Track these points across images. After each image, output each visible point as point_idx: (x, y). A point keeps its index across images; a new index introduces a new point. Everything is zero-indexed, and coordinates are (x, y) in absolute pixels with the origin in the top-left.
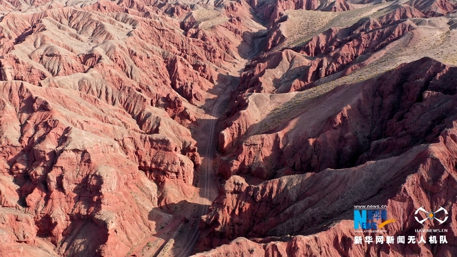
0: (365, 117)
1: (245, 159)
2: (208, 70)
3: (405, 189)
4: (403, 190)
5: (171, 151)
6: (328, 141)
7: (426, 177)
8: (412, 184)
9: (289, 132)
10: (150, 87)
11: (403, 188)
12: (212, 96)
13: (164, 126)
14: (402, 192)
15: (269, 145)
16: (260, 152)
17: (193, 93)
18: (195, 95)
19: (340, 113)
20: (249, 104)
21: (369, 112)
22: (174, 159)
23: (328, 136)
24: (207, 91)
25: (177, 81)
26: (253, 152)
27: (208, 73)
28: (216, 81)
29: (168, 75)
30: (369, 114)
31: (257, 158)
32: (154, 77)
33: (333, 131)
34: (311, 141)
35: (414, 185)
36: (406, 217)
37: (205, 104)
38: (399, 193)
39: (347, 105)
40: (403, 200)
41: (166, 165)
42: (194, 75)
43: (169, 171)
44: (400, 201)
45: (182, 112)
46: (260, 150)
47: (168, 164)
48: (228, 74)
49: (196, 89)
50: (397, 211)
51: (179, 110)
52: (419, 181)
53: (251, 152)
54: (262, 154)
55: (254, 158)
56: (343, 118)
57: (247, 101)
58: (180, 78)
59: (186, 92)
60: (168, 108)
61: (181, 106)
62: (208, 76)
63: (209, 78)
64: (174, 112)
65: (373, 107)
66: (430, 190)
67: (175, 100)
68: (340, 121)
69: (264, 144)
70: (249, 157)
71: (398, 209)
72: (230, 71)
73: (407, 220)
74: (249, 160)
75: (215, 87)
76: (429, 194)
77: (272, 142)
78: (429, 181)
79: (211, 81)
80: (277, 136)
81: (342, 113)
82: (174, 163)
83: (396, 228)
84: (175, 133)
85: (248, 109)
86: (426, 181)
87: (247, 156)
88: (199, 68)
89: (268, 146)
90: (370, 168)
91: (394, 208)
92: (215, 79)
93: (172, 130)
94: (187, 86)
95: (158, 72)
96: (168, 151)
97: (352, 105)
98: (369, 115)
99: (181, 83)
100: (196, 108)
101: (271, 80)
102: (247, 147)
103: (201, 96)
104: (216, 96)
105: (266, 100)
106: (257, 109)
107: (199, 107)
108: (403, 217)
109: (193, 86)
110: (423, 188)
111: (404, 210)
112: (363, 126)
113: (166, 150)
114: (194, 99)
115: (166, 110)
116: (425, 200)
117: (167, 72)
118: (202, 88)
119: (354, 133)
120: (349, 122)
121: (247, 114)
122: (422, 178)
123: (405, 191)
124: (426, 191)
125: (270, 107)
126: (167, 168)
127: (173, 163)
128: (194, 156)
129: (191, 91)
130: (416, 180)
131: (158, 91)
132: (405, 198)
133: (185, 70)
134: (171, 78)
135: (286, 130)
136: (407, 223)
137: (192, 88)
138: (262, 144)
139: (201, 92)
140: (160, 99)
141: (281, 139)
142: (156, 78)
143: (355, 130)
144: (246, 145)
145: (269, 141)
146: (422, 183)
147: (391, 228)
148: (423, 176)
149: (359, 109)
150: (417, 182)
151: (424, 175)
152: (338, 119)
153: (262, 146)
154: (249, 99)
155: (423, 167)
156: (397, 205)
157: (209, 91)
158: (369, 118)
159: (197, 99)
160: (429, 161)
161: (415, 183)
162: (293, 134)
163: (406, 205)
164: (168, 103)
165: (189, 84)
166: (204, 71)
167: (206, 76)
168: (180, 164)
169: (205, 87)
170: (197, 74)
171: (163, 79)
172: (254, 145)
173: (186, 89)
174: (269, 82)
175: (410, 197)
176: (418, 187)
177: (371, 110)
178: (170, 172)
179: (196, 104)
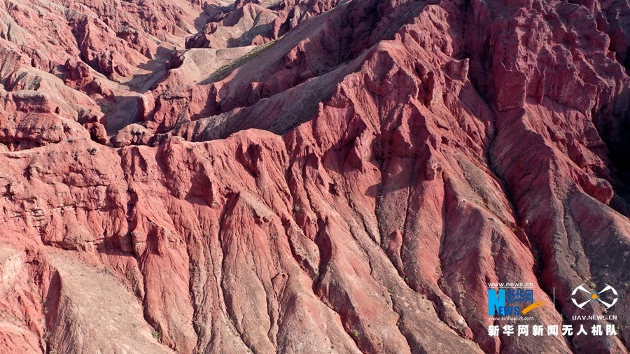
0: (330, 52)
1: (164, 119)
2: (142, 40)
3: (342, 89)
4: (339, 90)
5: (48, 112)
6: (279, 84)
7: (372, 76)
8: (354, 85)
9: (231, 82)
10: (38, 51)
11: (339, 87)
12: (145, 72)
13: (46, 88)
14: (338, 93)
15: (200, 98)
16: (187, 108)
17: (114, 65)
18: (116, 69)
19: (296, 47)
20: (184, 61)
21: (335, 46)
22: (53, 123)
23: (280, 78)
24: (138, 66)
25: (88, 49)
26: (176, 109)
27: (142, 43)
28: (154, 55)
29: (76, 42)
30: (335, 48)
31: (183, 116)
32: (49, 42)
33: (287, 72)
34: (255, 85)
35: (356, 86)
36: (346, 127)
37: (132, 80)
38: (335, 95)
39: (305, 39)
40: (341, 105)
41: (39, 131)
42: (118, 43)
43: (44, 139)
44: (338, 107)
45: (90, 84)
46: (187, 106)
47: (43, 130)
48: (175, 48)
49: (119, 60)
50: (333, 119)
51: (85, 81)
52: (363, 81)
53: (173, 109)
54: (189, 110)
55: (179, 117)
56: (300, 53)
57: (181, 58)
58: (93, 45)
59: (103, 65)
60: (67, 80)
61: (87, 76)
62: (142, 49)
63: (144, 52)
64: (77, 84)
65: (341, 39)
66: (377, 92)
67: (77, 67)
68: (295, 57)
69: (193, 98)
70: (172, 115)
71: (334, 116)
72: (179, 46)
73: (347, 130)
74: (171, 119)
75: (151, 62)
76: (377, 98)
77: (205, 96)
78: (375, 80)
79: (148, 55)
80: (213, 88)
81: (298, 48)
82: (53, 128)
83: (332, 140)
84: (66, 99)
85: (182, 67)
86: (372, 79)
87: (168, 115)
88: (128, 37)
89: (200, 101)
90: (312, 85)
91: (330, 115)
92: (153, 53)
93: (61, 95)
94: (103, 56)
95: (57, 37)
96: (44, 112)
97: (313, 38)
98: (336, 50)
99: (95, 52)
100: (117, 84)
101: (225, 39)
102: (166, 102)
103: (127, 70)
104: (151, 72)
105: (211, 56)
106: (197, 69)
107: (123, 84)
108: (342, 126)
109: (113, 55)
110: (369, 91)
111: (343, 118)
112: (327, 64)
113: (41, 110)
114: (115, 74)
115: (65, 82)
116: (371, 105)
117: (74, 38)
118: (131, 62)
119: (315, 71)
120: (307, 59)
121: (180, 73)
122: (366, 76)
123: (342, 91)
124: (373, 94)
125: (216, 65)
126: (41, 135)
127: (51, 128)
128: (95, 127)
129: (110, 63)
130: (358, 79)
131: (52, 57)
132: (344, 101)
133: (102, 36)
134: (79, 46)
135: (226, 80)
136: (347, 134)
137: (112, 58)
138: (191, 97)
139: (128, 66)
140: (56, 68)
141: (218, 91)
142: (53, 43)
143: (316, 68)
144: (165, 99)
145: (201, 94)
146: (367, 84)
147: (325, 140)
148: (367, 74)
149: (322, 43)
150: (360, 82)
151: (369, 73)
152: (293, 55)
153: (191, 100)
154: (185, 55)
155: (368, 64)
156: (335, 112)
157: (142, 66)
158: (336, 53)
159: (120, 74)
160: (376, 55)
161: (358, 83)
162: (235, 84)
163: (345, 111)
164: (68, 73)
165: (108, 53)
166: (135, 42)
167: (139, 49)
168: (62, 130)
169: (135, 61)
170: (122, 42)
171: (65, 47)
172: (178, 98)
173: (102, 61)
174: (223, 42)
175: (350, 100)
176: (362, 89)
177: (338, 44)
178: (46, 140)
179: (118, 79)
